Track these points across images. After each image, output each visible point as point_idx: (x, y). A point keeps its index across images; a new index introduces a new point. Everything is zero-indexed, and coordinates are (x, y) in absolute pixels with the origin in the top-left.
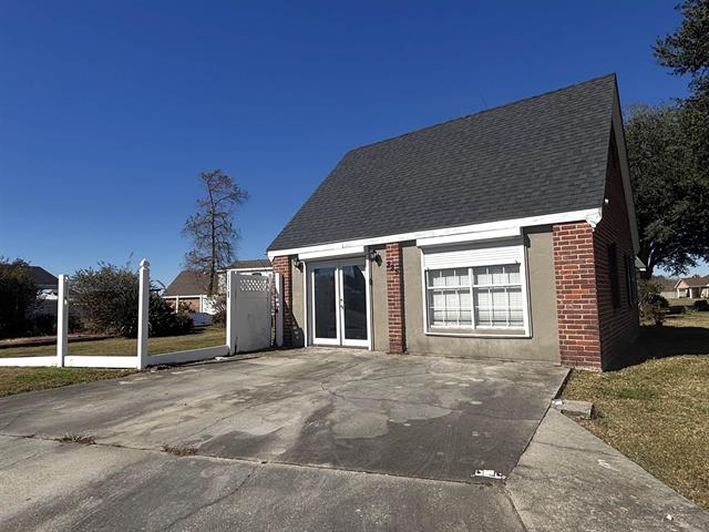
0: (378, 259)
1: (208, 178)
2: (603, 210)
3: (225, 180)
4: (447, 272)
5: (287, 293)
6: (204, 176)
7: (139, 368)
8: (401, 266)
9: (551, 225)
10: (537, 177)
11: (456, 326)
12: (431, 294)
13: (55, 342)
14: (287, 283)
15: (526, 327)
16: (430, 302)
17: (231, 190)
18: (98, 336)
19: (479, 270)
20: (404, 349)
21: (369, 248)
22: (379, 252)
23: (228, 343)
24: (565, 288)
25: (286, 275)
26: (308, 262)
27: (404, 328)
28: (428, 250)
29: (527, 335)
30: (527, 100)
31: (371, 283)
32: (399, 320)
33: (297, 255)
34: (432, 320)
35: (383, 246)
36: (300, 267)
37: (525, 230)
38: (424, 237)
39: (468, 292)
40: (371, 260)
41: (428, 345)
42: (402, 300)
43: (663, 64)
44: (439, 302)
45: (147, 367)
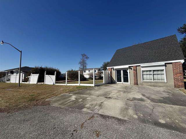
0: (131, 69)
1: (83, 55)
2: (185, 60)
3: (85, 55)
4: (147, 71)
5: (111, 74)
6: (82, 55)
7: (94, 86)
8: (136, 70)
9: (172, 63)
10: (165, 54)
11: (149, 80)
12: (143, 75)
13: (65, 82)
14: (111, 72)
15: (166, 81)
16: (143, 76)
17: (86, 57)
18: (73, 81)
19: (154, 71)
20: (137, 85)
21: (129, 67)
22: (131, 67)
23: (104, 82)
24: (175, 74)
25: (111, 71)
26: (115, 69)
27: (137, 81)
28: (142, 67)
29: (166, 82)
30: (155, 40)
31: (130, 73)
32: (136, 79)
33: (113, 68)
34: (143, 79)
35: (132, 66)
36: (114, 70)
37: (166, 64)
38: (142, 65)
39: (152, 74)
40: (130, 69)
41: (143, 84)
42: (137, 76)
43: (179, 32)
44: (145, 76)
45: (95, 86)
